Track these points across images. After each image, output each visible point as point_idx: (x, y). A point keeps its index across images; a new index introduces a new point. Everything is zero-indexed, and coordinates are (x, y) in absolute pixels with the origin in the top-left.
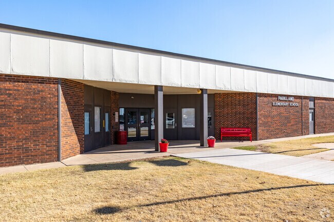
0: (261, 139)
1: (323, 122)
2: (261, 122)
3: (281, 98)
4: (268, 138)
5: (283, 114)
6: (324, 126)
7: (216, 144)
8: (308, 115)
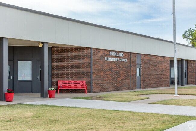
0: (95, 92)
1: (148, 78)
2: (95, 76)
3: (112, 54)
4: (100, 91)
5: (114, 68)
6: (149, 82)
7: (56, 95)
8: (136, 71)
